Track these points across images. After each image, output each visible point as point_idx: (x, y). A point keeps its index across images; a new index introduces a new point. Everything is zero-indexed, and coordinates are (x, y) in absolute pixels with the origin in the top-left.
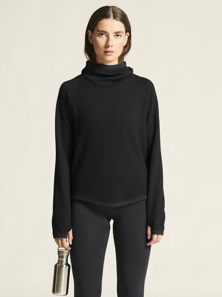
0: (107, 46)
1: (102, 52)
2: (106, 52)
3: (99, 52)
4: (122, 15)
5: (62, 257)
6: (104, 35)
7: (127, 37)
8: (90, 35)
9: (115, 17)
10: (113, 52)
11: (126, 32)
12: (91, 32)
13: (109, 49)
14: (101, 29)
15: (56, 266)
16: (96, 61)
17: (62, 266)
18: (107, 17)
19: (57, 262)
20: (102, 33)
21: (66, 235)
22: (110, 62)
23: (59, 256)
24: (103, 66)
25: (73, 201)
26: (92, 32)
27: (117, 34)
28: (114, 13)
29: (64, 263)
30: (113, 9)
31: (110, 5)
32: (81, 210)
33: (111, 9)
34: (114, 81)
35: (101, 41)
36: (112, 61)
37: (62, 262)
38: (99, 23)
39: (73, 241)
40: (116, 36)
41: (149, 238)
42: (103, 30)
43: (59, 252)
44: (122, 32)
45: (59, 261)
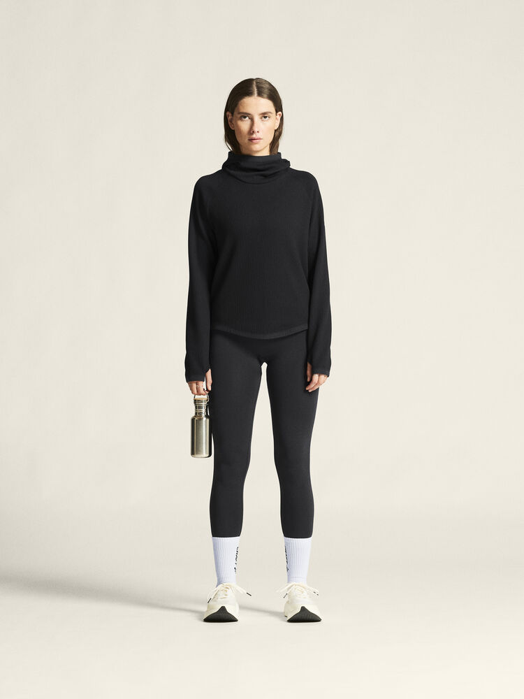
0: (251, 132)
1: (246, 140)
2: (251, 140)
3: (243, 140)
4: (270, 90)
5: (200, 407)
6: (247, 118)
7: (279, 117)
8: (230, 118)
9: (260, 94)
10: (260, 139)
11: (277, 112)
12: (230, 114)
13: (254, 136)
14: (242, 110)
15: (193, 420)
16: (240, 152)
17: (201, 419)
18: (250, 94)
19: (194, 414)
20: (244, 115)
21: (202, 378)
22: (258, 151)
23: (196, 407)
24: (249, 157)
25: (213, 333)
26: (232, 114)
27: (264, 116)
28: (258, 88)
29: (203, 415)
30: (257, 83)
31: (254, 78)
32: (223, 344)
33: (255, 83)
34: (265, 176)
35: (244, 125)
36: (260, 151)
37: (200, 413)
38: (240, 102)
39: (212, 385)
40: (263, 118)
41: (308, 380)
42: (245, 111)
43: (195, 401)
44: (270, 112)
45: (196, 413)
